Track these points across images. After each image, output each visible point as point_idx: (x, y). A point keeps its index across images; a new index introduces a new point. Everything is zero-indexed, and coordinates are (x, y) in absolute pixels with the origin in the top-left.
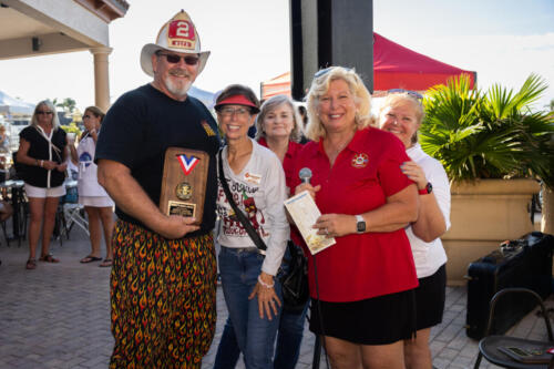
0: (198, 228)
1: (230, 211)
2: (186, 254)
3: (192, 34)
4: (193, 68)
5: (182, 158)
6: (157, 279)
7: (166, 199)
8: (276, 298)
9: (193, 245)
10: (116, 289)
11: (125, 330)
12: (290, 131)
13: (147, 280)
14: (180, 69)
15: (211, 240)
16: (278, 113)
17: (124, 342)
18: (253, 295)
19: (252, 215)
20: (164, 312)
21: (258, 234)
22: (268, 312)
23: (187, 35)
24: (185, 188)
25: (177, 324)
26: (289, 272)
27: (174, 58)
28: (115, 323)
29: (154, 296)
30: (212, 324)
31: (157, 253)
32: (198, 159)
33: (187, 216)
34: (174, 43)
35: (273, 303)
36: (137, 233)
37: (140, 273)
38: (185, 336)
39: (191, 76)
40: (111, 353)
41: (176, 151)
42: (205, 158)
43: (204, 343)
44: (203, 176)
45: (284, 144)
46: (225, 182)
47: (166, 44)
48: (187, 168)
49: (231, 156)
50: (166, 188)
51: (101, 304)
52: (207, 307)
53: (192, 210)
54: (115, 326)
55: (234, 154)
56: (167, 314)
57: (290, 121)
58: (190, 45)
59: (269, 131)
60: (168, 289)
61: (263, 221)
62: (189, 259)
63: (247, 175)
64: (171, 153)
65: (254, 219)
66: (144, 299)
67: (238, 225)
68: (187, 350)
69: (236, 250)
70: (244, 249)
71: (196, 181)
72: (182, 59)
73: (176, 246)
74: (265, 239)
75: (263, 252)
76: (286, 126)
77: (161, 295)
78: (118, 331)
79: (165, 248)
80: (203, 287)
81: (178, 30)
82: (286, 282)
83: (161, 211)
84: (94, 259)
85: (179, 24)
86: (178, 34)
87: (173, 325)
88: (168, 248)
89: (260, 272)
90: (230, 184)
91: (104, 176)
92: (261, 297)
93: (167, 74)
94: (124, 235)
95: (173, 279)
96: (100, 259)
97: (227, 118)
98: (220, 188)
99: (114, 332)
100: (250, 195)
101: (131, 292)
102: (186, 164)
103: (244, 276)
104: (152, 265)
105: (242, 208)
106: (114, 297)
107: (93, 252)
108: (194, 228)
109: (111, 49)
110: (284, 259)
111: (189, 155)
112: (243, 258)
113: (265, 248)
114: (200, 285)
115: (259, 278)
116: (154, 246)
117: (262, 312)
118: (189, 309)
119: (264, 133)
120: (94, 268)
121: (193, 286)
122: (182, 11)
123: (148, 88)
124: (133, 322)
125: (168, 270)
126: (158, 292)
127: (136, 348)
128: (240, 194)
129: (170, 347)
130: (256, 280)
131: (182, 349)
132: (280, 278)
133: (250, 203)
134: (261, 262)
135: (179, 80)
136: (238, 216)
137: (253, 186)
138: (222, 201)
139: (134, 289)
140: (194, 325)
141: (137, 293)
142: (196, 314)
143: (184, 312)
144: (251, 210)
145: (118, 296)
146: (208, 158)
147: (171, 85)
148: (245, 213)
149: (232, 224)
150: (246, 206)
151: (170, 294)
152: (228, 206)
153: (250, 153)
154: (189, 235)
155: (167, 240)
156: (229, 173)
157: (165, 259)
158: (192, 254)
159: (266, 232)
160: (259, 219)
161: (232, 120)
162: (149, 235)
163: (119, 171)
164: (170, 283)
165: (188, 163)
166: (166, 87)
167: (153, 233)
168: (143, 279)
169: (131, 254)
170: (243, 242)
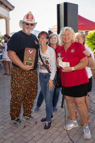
0: (33, 68)
1: (42, 64)
2: (30, 75)
3: (32, 18)
4: (32, 27)
5: (29, 50)
6: (22, 81)
7: (25, 61)
8: (53, 86)
9: (32, 72)
10: (12, 83)
11: (14, 93)
13: (20, 81)
14: (29, 27)
15: (36, 71)
16: (54, 38)
17: (14, 96)
18: (48, 85)
19: (47, 65)
20: (24, 89)
23: (31, 18)
24: (30, 58)
25: (28, 92)
26: (57, 79)
27: (28, 24)
28: (12, 91)
29: (21, 85)
30: (37, 92)
31: (23, 74)
32: (33, 50)
33: (30, 65)
34: (28, 20)
35: (53, 87)
36: (17, 69)
37: (18, 79)
38: (30, 95)
42: (35, 50)
43: (34, 97)
44: (34, 55)
47: (26, 20)
48: (31, 53)
49: (42, 49)
50: (25, 58)
52: (35, 87)
54: (12, 92)
55: (43, 49)
56: (25, 89)
57: (57, 40)
58: (32, 21)
60: (25, 83)
61: (50, 66)
62: (30, 76)
63: (46, 55)
64: (26, 49)
65: (48, 66)
66: (19, 86)
67: (44, 67)
68: (30, 98)
70: (46, 73)
71: (33, 56)
72: (30, 25)
73: (27, 73)
74: (51, 71)
75: (50, 74)
77: (23, 85)
78: (12, 93)
79: (24, 73)
80: (34, 83)
81: (29, 17)
82: (56, 82)
83: (24, 64)
84: (6, 74)
85: (29, 15)
86: (29, 18)
88: (25, 73)
89: (49, 79)
90: (42, 57)
92: (50, 86)
93: (26, 28)
94: (14, 69)
95: (26, 81)
97: (41, 40)
98: (39, 58)
99: (11, 94)
100: (47, 60)
101: (16, 84)
102: (30, 52)
104: (21, 77)
105: (45, 63)
106: (11, 85)
108: (32, 68)
109: (10, 19)
110: (55, 76)
111: (31, 49)
112: (45, 76)
113: (51, 73)
114: (33, 82)
115: (49, 81)
116: (22, 72)
117: (50, 89)
118: (31, 88)
119: (50, 43)
121: (32, 82)
122: (30, 12)
123: (21, 32)
124: (16, 92)
125: (25, 79)
126: (23, 84)
127: (17, 98)
128: (44, 59)
129: (26, 98)
131: (29, 98)
132: (55, 80)
133: (47, 62)
134: (50, 77)
135: (28, 30)
136: (44, 65)
139: (16, 83)
140: (32, 92)
141: (17, 84)
142: (32, 89)
143: (29, 89)
144: (47, 63)
145: (12, 85)
146: (36, 50)
147: (27, 31)
148: (46, 64)
149: (42, 67)
150: (46, 62)
152: (41, 62)
153: (47, 49)
155: (25, 71)
156: (41, 54)
157: (24, 76)
158: (31, 75)
159: (51, 69)
160: (49, 66)
161: (42, 40)
162: (20, 70)
163: (13, 54)
164: (26, 82)
165: (31, 52)
166: (26, 32)
167: (21, 69)
168: (19, 81)
169: (16, 74)
170: (45, 71)
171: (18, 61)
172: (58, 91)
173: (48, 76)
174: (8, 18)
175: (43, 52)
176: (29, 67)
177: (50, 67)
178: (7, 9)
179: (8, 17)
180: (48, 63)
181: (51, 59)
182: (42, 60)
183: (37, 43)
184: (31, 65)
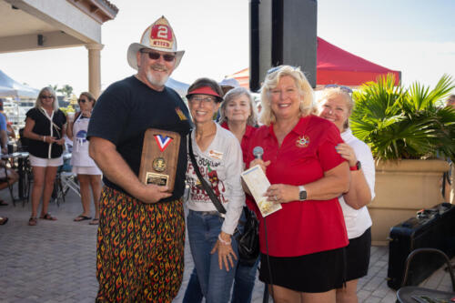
0: (170, 195)
1: (197, 181)
2: (159, 216)
3: (170, 36)
4: (171, 64)
5: (158, 137)
6: (135, 236)
7: (144, 170)
8: (233, 253)
9: (166, 208)
10: (101, 243)
11: (108, 276)
12: (247, 117)
13: (127, 236)
14: (159, 65)
15: (181, 205)
16: (238, 102)
17: (107, 286)
18: (214, 250)
19: (214, 185)
20: (140, 262)
21: (219, 201)
22: (226, 264)
23: (166, 37)
24: (160, 162)
25: (152, 273)
26: (245, 231)
27: (155, 55)
28: (100, 270)
29: (132, 249)
30: (181, 273)
31: (136, 214)
32: (172, 138)
33: (162, 185)
34: (155, 43)
35: (230, 257)
36: (120, 198)
37: (122, 231)
38: (158, 282)
39: (169, 71)
40: (96, 295)
41: (154, 132)
42: (177, 138)
43: (173, 289)
44: (175, 153)
45: (243, 127)
46: (193, 158)
47: (149, 44)
48: (163, 146)
49: (199, 136)
50: (145, 161)
51: (90, 255)
52: (177, 259)
53: (165, 180)
54: (99, 273)
55: (201, 135)
56: (143, 264)
57: (247, 109)
58: (168, 45)
59: (230, 117)
60: (144, 244)
61: (223, 190)
62: (162, 220)
63: (211, 152)
64: (149, 133)
65: (216, 188)
66: (124, 252)
67: (203, 193)
68: (159, 294)
69: (201, 213)
70: (208, 213)
71: (169, 155)
72: (162, 57)
73: (151, 209)
74: (225, 205)
75: (223, 215)
76: (244, 113)
77: (138, 249)
78: (102, 277)
79: (142, 210)
80: (173, 243)
81: (159, 32)
82: (241, 240)
83: (141, 181)
84: (86, 218)
85: (160, 27)
86: (159, 35)
87: (148, 274)
88: (145, 211)
89: (220, 232)
90: (198, 159)
91: (94, 150)
92: (220, 252)
93: (149, 68)
94: (109, 199)
95: (148, 236)
96: (90, 218)
97: (196, 106)
98: (189, 162)
99: (98, 277)
100: (213, 169)
101: (113, 246)
102: (161, 143)
103: (207, 235)
104: (131, 224)
105: (207, 179)
106: (99, 249)
107: (84, 213)
108: (167, 195)
109: (103, 46)
110: (240, 221)
111: (164, 135)
112: (207, 220)
113: (224, 212)
114: (170, 242)
115: (219, 237)
116: (134, 208)
117: (221, 264)
118: (162, 261)
119: (226, 118)
120: (85, 225)
121: (165, 241)
122: (163, 17)
123: (132, 80)
124: (114, 270)
125: (144, 229)
126: (136, 247)
127: (116, 291)
128: (205, 168)
129: (146, 291)
130: (217, 238)
131: (155, 293)
132: (237, 236)
133: (213, 175)
134: (221, 224)
135: (157, 73)
136: (203, 186)
137: (216, 161)
138: (191, 173)
139: (116, 244)
140: (165, 274)
141: (118, 246)
142: (167, 265)
143: (157, 262)
144: (214, 181)
145: (103, 248)
146: (179, 138)
147: (151, 78)
148: (209, 183)
149: (198, 192)
150: (210, 177)
151: (145, 248)
152: (195, 177)
153: (215, 134)
154: (163, 201)
155: (144, 204)
156: (197, 150)
157: (142, 219)
158: (165, 216)
159: (226, 199)
160: (220, 188)
161: (200, 107)
162: (130, 199)
163: (107, 147)
164: (146, 239)
165: (163, 142)
166: (148, 79)
167: (133, 198)
168: (123, 236)
169: (114, 215)
170: (207, 206)
171: (122, 172)
172: (251, 274)
173: (215, 221)
174: (96, 43)
175: (200, 143)
176: (157, 192)
177: (225, 194)
178: (92, 15)
179: (97, 41)
180: (218, 181)
181: (226, 166)
182: (197, 171)
183: (182, 116)
184: (165, 185)
